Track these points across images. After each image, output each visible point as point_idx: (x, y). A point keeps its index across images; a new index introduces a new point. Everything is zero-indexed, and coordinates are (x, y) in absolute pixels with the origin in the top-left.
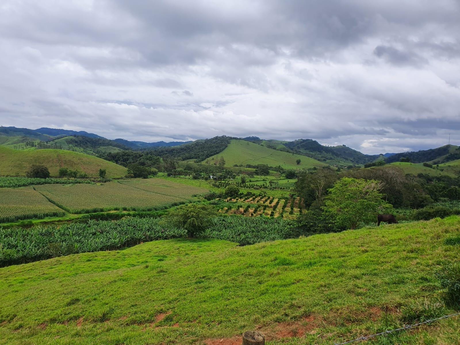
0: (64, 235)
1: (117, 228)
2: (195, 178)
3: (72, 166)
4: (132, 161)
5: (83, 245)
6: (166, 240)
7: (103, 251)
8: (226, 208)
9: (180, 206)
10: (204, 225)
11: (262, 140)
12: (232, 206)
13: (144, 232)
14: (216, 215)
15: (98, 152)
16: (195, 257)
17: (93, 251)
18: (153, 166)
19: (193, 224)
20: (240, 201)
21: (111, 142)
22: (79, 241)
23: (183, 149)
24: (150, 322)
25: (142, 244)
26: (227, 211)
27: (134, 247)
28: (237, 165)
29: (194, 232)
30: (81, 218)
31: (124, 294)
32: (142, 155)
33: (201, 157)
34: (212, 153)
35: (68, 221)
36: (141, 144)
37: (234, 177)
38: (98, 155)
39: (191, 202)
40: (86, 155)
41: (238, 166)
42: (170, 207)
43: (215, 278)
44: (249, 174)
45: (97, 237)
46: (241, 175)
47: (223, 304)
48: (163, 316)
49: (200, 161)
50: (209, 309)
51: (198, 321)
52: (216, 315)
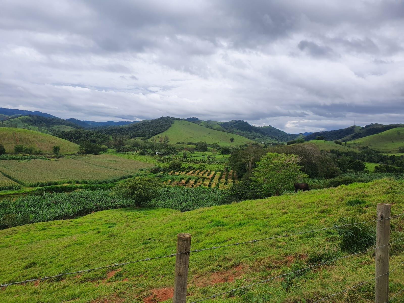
0: (19, 206)
1: (70, 200)
2: (142, 154)
3: (27, 143)
4: (84, 139)
5: (38, 215)
6: (115, 210)
7: (57, 220)
8: (170, 180)
9: (128, 179)
10: (150, 195)
11: (201, 121)
12: (175, 179)
13: (95, 203)
14: (161, 186)
15: (52, 131)
16: (142, 222)
17: (47, 221)
18: (104, 143)
19: (140, 195)
20: (182, 174)
21: (64, 122)
22: (34, 212)
23: (131, 128)
24: (102, 279)
25: (93, 213)
26: (170, 183)
27: (86, 216)
28: (179, 142)
29: (141, 202)
30: (36, 191)
31: (79, 256)
32: (93, 134)
33: (147, 135)
34: (157, 132)
35: (23, 194)
36: (92, 124)
37: (177, 153)
38: (52, 133)
39: (138, 176)
40: (40, 133)
41: (180, 143)
42: (119, 180)
43: (160, 239)
44: (190, 151)
45: (51, 208)
46: (184, 151)
47: (166, 261)
48: (114, 273)
49: (147, 139)
50: (155, 265)
51: (144, 275)
52: (161, 269)
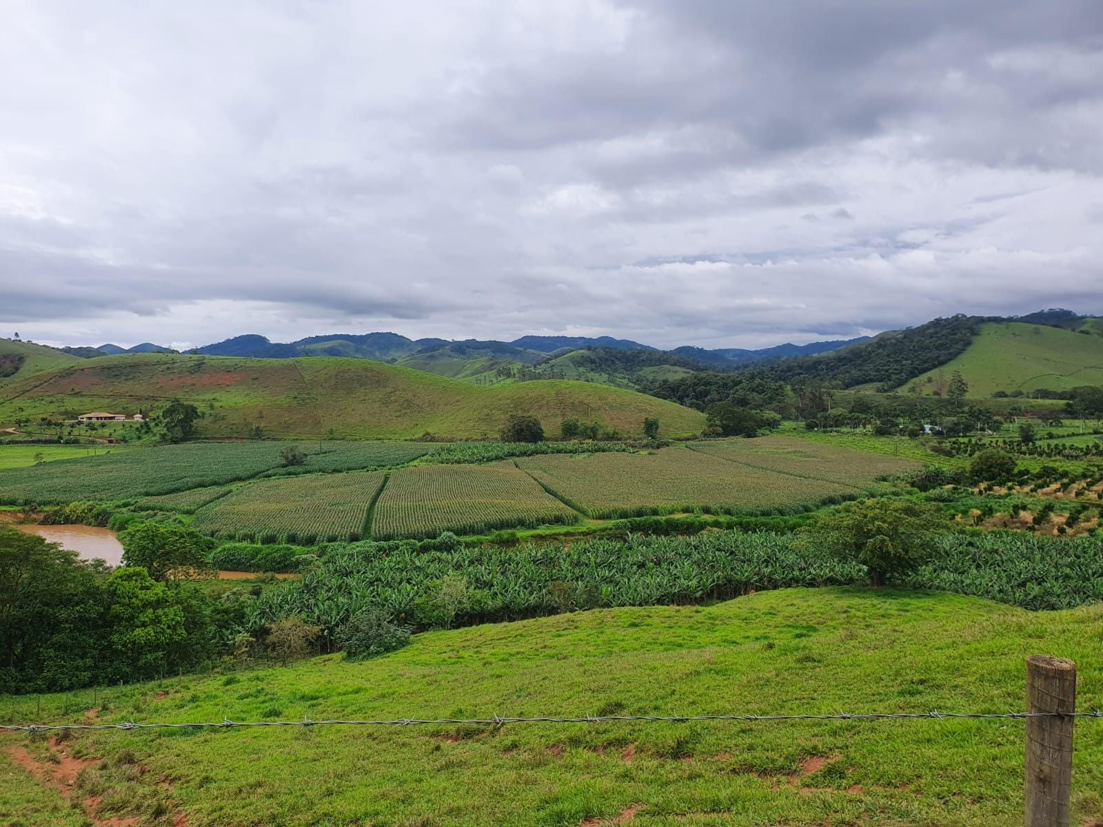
0: (578, 564)
1: (690, 554)
2: (880, 432)
3: (586, 413)
4: (717, 397)
5: (619, 589)
6: (812, 590)
7: (663, 605)
8: (977, 512)
9: (844, 504)
10: (913, 554)
11: (1083, 318)
12: (995, 507)
13: (756, 567)
14: (947, 528)
15: (638, 381)
16: (895, 631)
17: (640, 605)
18: (769, 406)
19: (882, 551)
20: (1020, 493)
21: (666, 357)
22: (609, 581)
23: (845, 358)
24: (788, 774)
25: (752, 594)
26: (979, 520)
27: (733, 601)
28: (1003, 393)
29: (885, 572)
30: (611, 529)
31: (721, 703)
32: (740, 382)
33: (894, 377)
34: (926, 365)
35: (585, 534)
36: (736, 356)
37: (996, 427)
38: (639, 387)
39: (872, 496)
40: (613, 388)
41: (1006, 396)
42: (818, 507)
43: (956, 686)
44: (1044, 418)
45: (647, 573)
46: (1019, 421)
47: (982, 755)
48: (818, 765)
49: (892, 388)
50: (944, 762)
51: (912, 787)
52: (965, 779)
